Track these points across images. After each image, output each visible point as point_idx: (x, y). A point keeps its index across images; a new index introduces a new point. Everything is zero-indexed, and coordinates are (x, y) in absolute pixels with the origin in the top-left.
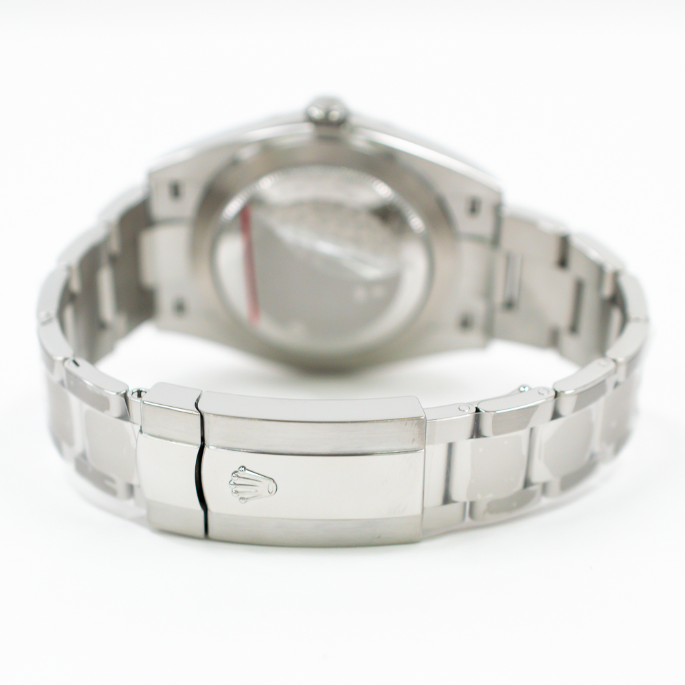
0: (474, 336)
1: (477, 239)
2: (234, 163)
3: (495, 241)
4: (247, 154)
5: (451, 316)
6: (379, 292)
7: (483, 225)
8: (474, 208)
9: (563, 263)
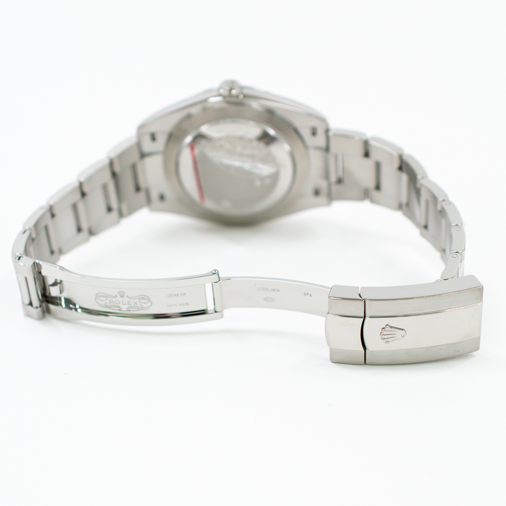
0: (322, 199)
1: (318, 148)
2: (189, 116)
3: (327, 149)
4: (194, 111)
5: (309, 190)
6: (267, 181)
7: (320, 140)
8: (314, 133)
9: (367, 155)
